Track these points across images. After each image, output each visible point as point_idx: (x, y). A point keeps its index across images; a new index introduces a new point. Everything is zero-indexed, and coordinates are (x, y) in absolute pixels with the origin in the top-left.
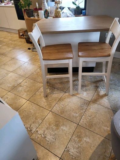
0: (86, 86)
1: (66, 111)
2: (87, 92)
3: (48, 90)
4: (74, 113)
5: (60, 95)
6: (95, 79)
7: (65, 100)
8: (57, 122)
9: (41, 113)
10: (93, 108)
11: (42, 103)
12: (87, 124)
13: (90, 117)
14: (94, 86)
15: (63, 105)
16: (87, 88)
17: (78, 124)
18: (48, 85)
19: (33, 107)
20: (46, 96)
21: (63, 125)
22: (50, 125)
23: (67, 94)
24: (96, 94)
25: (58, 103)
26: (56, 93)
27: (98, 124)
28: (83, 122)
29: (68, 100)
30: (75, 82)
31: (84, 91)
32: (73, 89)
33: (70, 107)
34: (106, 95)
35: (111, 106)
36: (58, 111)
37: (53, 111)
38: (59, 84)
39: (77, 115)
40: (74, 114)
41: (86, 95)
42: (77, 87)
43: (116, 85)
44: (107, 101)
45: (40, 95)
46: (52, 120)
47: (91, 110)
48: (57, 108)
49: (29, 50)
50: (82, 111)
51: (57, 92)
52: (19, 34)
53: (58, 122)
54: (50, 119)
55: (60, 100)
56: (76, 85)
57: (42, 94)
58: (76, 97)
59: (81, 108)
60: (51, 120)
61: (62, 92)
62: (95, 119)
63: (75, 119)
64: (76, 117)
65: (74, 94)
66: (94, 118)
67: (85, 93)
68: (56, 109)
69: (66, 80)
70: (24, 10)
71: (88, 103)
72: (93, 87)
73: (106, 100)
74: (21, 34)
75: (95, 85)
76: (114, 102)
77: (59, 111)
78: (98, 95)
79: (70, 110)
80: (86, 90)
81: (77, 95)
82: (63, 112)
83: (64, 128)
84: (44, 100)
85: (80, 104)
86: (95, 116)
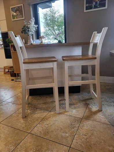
0: (74, 104)
1: (52, 131)
2: (77, 109)
3: (29, 110)
4: (63, 133)
5: (45, 114)
6: (84, 98)
7: (50, 119)
9: (15, 136)
10: (88, 125)
11: (19, 124)
12: (83, 146)
13: (85, 136)
14: (83, 104)
15: (48, 125)
16: (76, 106)
17: (70, 147)
18: (30, 106)
19: (5, 131)
20: (26, 117)
21: (48, 150)
23: (52, 113)
24: (87, 110)
25: (40, 123)
26: (38, 113)
27: (99, 144)
28: (77, 143)
29: (54, 119)
30: (61, 102)
31: (72, 108)
32: (60, 108)
33: (57, 127)
34: (100, 111)
35: (109, 122)
36: (40, 132)
37: (33, 132)
38: (42, 104)
39: (67, 135)
40: (63, 134)
41: (77, 112)
42: (63, 105)
43: (107, 102)
44: (103, 116)
45: (18, 116)
47: (85, 128)
48: (38, 129)
49: (12, 81)
50: (73, 130)
51: (39, 112)
52: (5, 70)
53: (39, 147)
54: (28, 143)
55: (43, 119)
56: (63, 104)
57: (21, 116)
58: (63, 115)
59: (71, 126)
60: (28, 144)
61: (47, 111)
62: (93, 137)
63: (64, 140)
64: (66, 138)
65: (60, 112)
66: (91, 136)
67: (74, 110)
69: (51, 101)
70: (11, 45)
71: (81, 120)
72: (83, 105)
73: (101, 116)
74: (7, 70)
75: (84, 103)
76: (111, 117)
77: (42, 132)
78: (90, 110)
79: (57, 130)
80: (75, 108)
81: (64, 113)
82: (47, 132)
84: (22, 121)
85: (69, 122)
86: (92, 134)
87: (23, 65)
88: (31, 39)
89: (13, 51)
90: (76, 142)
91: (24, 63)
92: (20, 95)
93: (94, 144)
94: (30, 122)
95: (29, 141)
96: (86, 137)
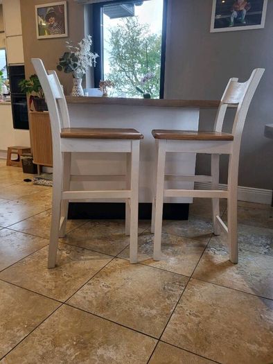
0: (172, 245)
1: (117, 302)
2: (179, 256)
3: (64, 252)
4: (145, 306)
5: (102, 262)
6: (196, 233)
7: (115, 274)
8: (82, 334)
9: (30, 308)
10: (203, 293)
11: (40, 282)
12: (191, 338)
13: (196, 316)
14: (194, 246)
15: (108, 287)
16: (176, 249)
17: (159, 340)
18: (67, 242)
19: (5, 294)
20: (56, 266)
21: (106, 342)
22: (55, 346)
23: (120, 261)
24: (203, 260)
25: (91, 282)
26: (86, 260)
27: (227, 337)
28: (176, 331)
29: (125, 274)
30: (141, 238)
31: (168, 254)
32: (139, 251)
33: (131, 292)
34: (233, 262)
35: (252, 289)
36: (90, 302)
37: (72, 302)
38: (96, 241)
39: (154, 312)
40: (145, 311)
41: (180, 262)
42: (148, 246)
43: (251, 244)
44: (238, 276)
45: (38, 263)
46: (64, 329)
47: (196, 299)
48: (86, 295)
49: (26, 183)
50: (168, 302)
51: (89, 257)
52: (9, 157)
53: (87, 336)
54: (60, 326)
55: (99, 274)
56: (147, 243)
57: (44, 262)
58: (146, 268)
59: (165, 292)
60: (61, 328)
61: (105, 256)
62: (214, 321)
63: (147, 324)
64: (150, 319)
65: (140, 260)
66: (208, 318)
67: (173, 259)
68: (85, 297)
69: (118, 234)
70: (31, 97)
71: (187, 281)
72: (193, 248)
73: (234, 275)
74: (14, 157)
75: (196, 243)
76: (258, 279)
77: (95, 303)
78: (209, 260)
79: (131, 299)
80: (175, 254)
81: (149, 263)
82: (106, 303)
83: (110, 353)
84: (47, 275)
85: (159, 283)
86: (211, 314)
87: (61, 140)
88: (80, 86)
89: (35, 111)
90: (175, 329)
91: (62, 136)
92: (45, 216)
93: (216, 336)
94: (65, 277)
95: (62, 321)
96: (196, 320)
